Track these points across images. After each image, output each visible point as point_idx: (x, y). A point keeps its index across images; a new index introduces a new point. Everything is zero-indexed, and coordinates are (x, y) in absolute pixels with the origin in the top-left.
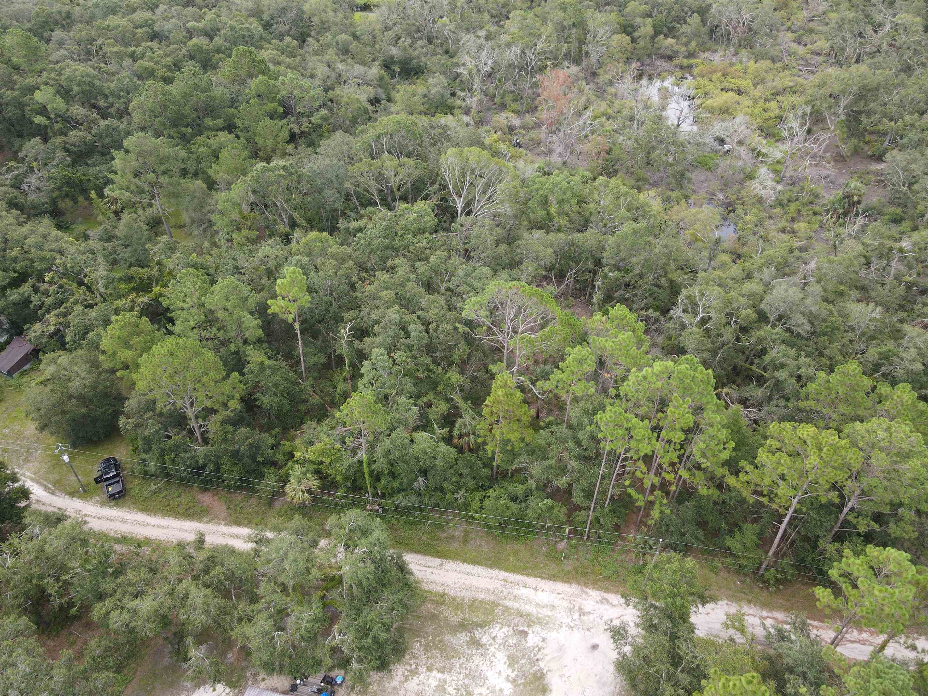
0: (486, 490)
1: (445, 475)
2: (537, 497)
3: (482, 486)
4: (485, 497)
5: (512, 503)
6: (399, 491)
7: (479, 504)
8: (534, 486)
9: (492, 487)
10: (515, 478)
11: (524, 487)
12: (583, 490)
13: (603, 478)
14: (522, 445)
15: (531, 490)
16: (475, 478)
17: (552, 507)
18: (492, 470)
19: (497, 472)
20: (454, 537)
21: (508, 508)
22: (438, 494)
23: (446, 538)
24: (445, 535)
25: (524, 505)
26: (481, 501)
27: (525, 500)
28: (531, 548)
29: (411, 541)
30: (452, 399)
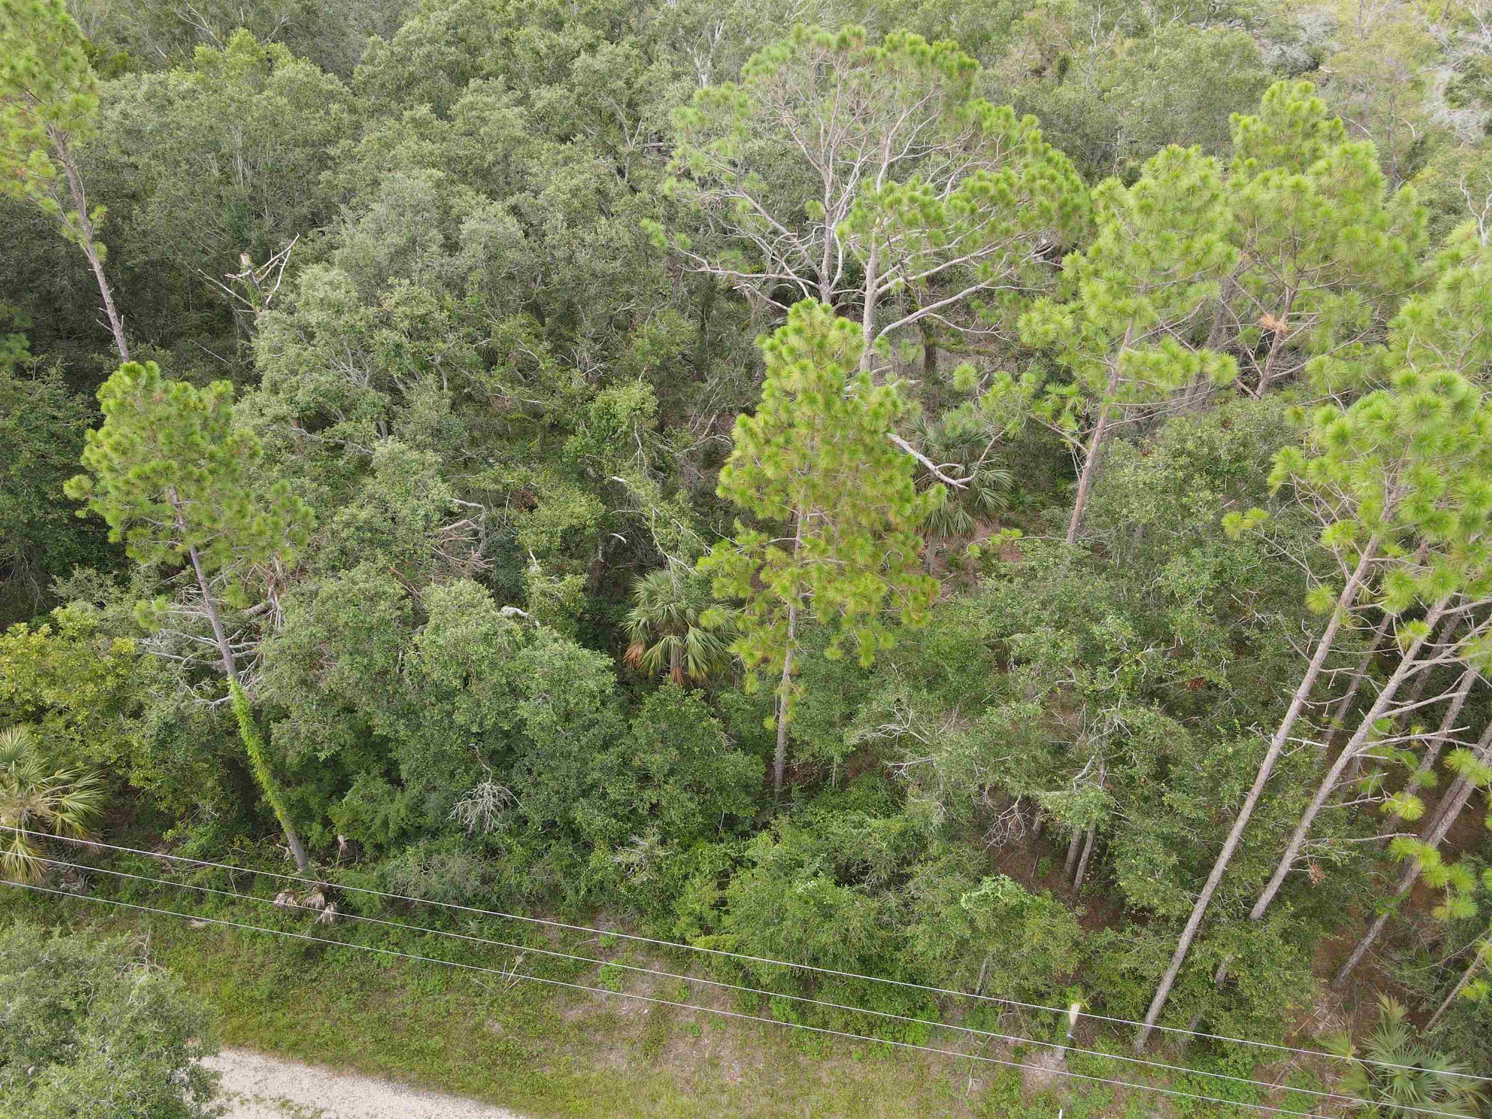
0: (745, 835)
1: (581, 775)
2: (950, 870)
3: (731, 821)
4: (738, 862)
5: (846, 892)
6: (404, 837)
7: (711, 894)
8: (937, 820)
9: (766, 826)
10: (854, 792)
11: (896, 824)
12: (1171, 843)
13: (1273, 785)
14: (889, 642)
15: (919, 837)
16: (697, 788)
17: (1016, 913)
18: (769, 760)
19: (788, 772)
20: (610, 1023)
21: (827, 913)
22: (562, 848)
23: (581, 1027)
24: (575, 1014)
25: (892, 899)
26: (723, 880)
27: (899, 880)
28: (921, 1079)
29: (437, 1042)
30: (620, 489)
